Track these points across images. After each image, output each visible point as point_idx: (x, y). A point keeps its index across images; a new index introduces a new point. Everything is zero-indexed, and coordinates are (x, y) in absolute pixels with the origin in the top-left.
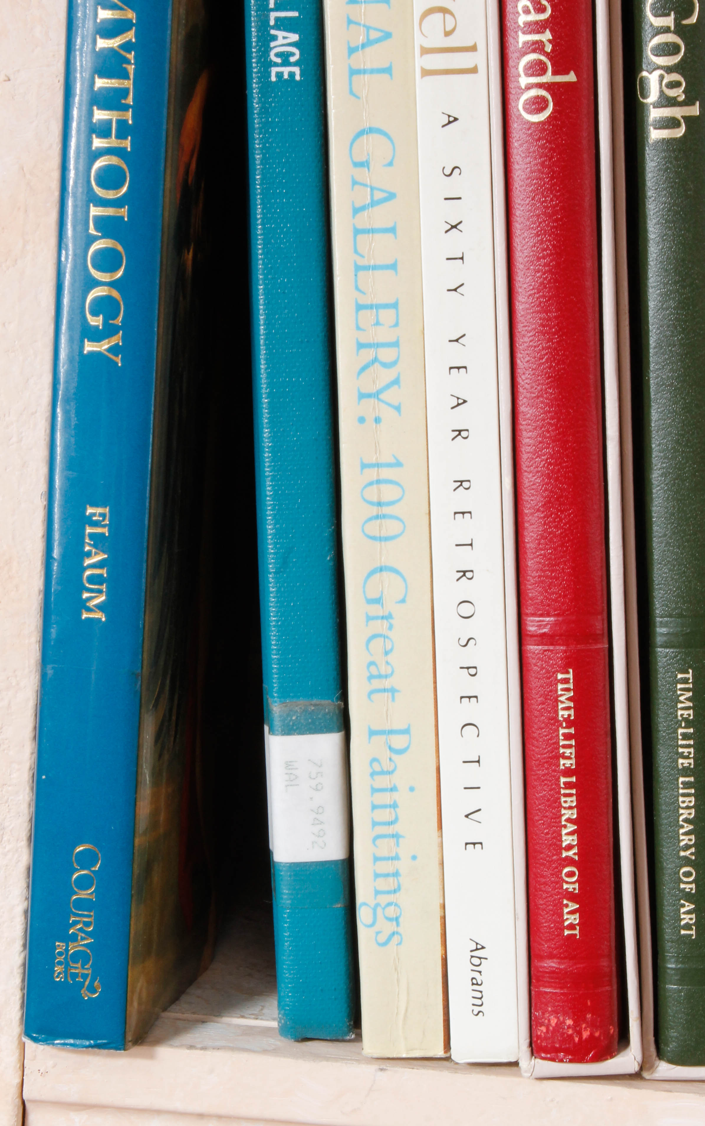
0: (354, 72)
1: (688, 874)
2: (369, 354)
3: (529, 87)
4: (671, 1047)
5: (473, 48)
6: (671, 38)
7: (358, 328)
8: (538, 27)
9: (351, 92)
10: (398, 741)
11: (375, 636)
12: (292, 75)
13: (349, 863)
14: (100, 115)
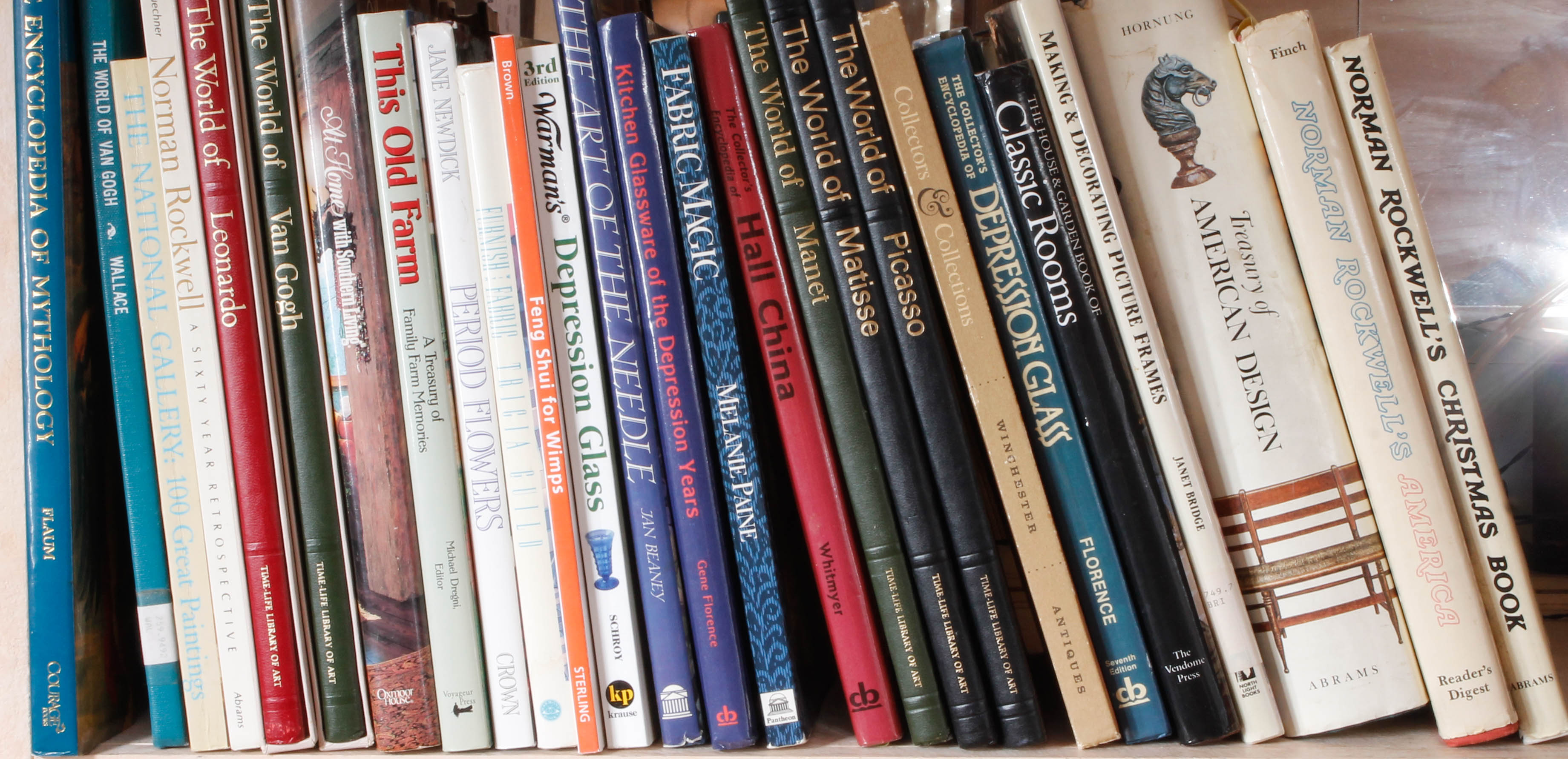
0: (150, 309)
1: (330, 655)
2: (167, 431)
3: (226, 312)
4: (331, 734)
5: (202, 296)
6: (287, 287)
7: (161, 420)
8: (228, 287)
9: (150, 318)
10: (195, 605)
11: (180, 557)
12: (124, 311)
13: (177, 664)
14: (37, 337)
